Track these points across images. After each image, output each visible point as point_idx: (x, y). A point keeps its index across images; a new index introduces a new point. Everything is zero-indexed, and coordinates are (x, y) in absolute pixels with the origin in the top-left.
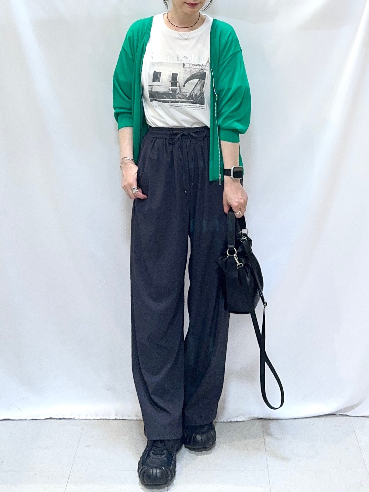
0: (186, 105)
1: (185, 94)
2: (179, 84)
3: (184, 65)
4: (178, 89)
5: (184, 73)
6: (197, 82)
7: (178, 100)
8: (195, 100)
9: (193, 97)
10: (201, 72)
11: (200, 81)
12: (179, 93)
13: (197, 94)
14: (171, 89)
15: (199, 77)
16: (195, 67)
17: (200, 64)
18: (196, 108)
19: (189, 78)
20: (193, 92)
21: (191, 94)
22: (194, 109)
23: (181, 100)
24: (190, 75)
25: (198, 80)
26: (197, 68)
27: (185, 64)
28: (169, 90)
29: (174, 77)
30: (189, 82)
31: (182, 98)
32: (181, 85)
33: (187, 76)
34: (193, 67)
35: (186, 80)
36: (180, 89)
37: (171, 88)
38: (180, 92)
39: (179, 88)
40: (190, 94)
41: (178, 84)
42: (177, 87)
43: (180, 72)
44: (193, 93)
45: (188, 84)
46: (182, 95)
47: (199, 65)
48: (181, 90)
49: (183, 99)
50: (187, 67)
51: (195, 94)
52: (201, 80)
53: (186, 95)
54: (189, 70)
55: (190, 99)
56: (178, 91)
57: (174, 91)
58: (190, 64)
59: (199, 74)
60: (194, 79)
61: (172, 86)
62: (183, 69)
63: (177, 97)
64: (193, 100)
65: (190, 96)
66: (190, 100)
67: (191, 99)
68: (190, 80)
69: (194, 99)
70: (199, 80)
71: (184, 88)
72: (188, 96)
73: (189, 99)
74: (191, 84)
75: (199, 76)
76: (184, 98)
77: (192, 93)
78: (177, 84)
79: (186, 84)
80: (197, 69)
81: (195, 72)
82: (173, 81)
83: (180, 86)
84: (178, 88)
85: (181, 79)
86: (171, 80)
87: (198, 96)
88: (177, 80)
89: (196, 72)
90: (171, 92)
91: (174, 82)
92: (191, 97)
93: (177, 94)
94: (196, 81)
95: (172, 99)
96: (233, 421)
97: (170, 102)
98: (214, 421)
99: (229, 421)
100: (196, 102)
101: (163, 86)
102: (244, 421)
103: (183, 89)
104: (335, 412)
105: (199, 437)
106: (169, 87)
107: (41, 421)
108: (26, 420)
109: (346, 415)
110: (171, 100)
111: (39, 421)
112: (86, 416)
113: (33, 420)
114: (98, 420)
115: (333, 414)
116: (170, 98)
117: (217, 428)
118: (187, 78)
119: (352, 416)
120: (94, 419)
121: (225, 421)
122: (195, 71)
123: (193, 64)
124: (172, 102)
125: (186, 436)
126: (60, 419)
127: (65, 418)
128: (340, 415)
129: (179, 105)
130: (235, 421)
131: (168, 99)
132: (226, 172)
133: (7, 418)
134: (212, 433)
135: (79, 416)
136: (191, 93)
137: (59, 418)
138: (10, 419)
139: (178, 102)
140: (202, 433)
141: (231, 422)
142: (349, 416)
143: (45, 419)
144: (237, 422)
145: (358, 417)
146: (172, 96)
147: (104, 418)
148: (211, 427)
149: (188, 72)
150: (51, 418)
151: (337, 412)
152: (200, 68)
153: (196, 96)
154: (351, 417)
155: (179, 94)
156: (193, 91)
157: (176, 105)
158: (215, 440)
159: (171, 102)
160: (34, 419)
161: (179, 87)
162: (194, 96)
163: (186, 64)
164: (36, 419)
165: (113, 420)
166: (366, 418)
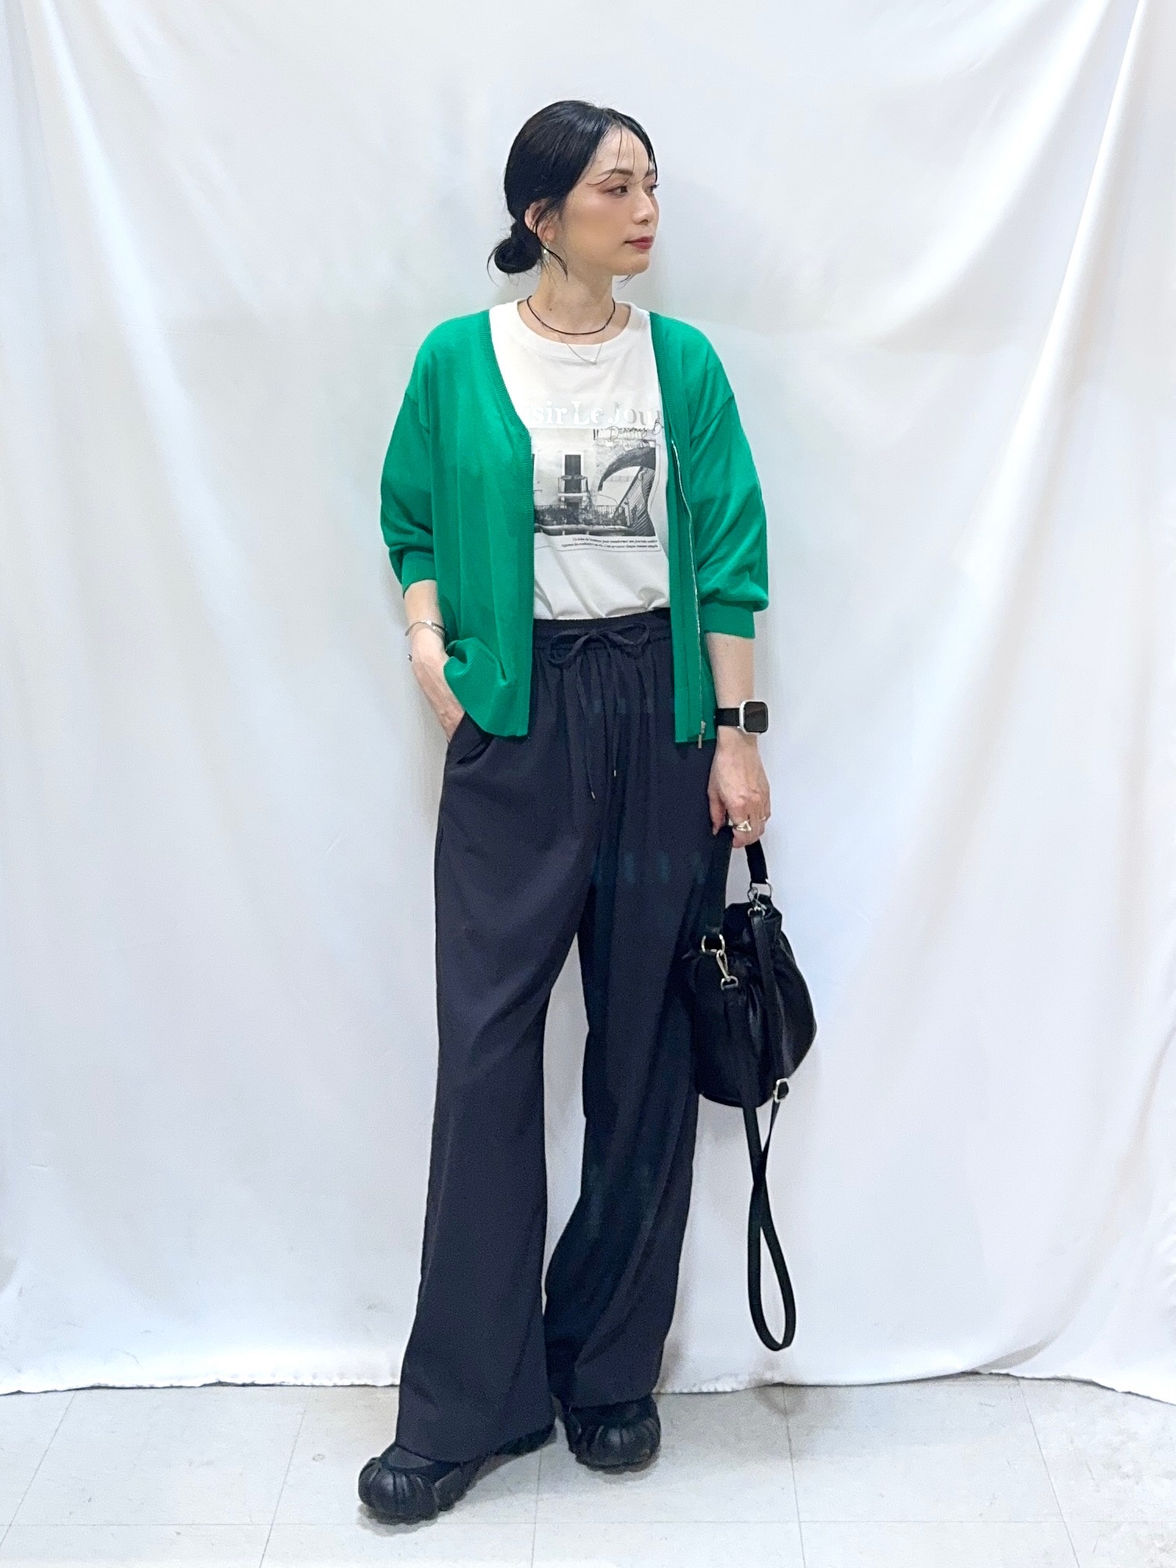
0: (604, 542)
1: (602, 510)
2: (587, 483)
3: (595, 433)
4: (584, 499)
5: (598, 453)
6: (635, 475)
7: (583, 526)
8: (629, 527)
9: (625, 518)
10: (643, 447)
11: (643, 471)
12: (585, 509)
13: (635, 509)
14: (563, 499)
15: (640, 460)
16: (625, 435)
17: (638, 428)
18: (634, 546)
19: (614, 464)
20: (626, 503)
21: (620, 510)
22: (630, 549)
23: (590, 528)
24: (615, 457)
25: (638, 468)
26: (633, 437)
27: (598, 431)
28: (560, 500)
29: (573, 464)
30: (615, 475)
31: (594, 521)
32: (593, 485)
33: (610, 459)
34: (621, 436)
35: (604, 471)
36: (589, 498)
37: (563, 496)
38: (591, 507)
39: (586, 494)
40: (617, 509)
41: (583, 482)
42: (580, 492)
43: (584, 451)
44: (626, 507)
45: (612, 480)
46: (596, 512)
47: (636, 430)
48: (593, 499)
49: (599, 524)
50: (604, 439)
51: (631, 508)
52: (645, 469)
53: (607, 513)
54: (611, 444)
55: (618, 525)
56: (584, 505)
57: (573, 505)
58: (611, 428)
59: (639, 453)
60: (627, 466)
61: (566, 491)
62: (594, 442)
63: (581, 521)
64: (625, 525)
65: (617, 514)
66: (617, 527)
67: (619, 522)
68: (616, 470)
69: (628, 524)
70: (641, 470)
71: (600, 492)
72: (611, 516)
73: (614, 525)
74: (620, 479)
75: (639, 457)
76: (601, 522)
77: (623, 505)
78: (580, 482)
79: (604, 483)
80: (633, 439)
81: (627, 449)
82: (570, 477)
83: (589, 488)
84: (584, 495)
85: (590, 472)
86: (563, 474)
87: (638, 514)
88: (582, 474)
89: (631, 448)
90: (562, 507)
91: (572, 478)
92: (620, 517)
93: (580, 511)
94: (633, 471)
95: (567, 524)
96: (705, 1390)
97: (564, 533)
98: (655, 1391)
99: (695, 1390)
100: (632, 529)
101: (541, 491)
102: (733, 1392)
103: (599, 498)
104: (981, 1367)
105: (615, 1437)
106: (560, 495)
107: (192, 1390)
108: (152, 1388)
109: (1008, 1375)
110: (566, 526)
111: (187, 1390)
112: (314, 1377)
113: (172, 1387)
114: (344, 1389)
115: (974, 1373)
116: (564, 523)
117: (663, 1409)
118: (607, 466)
119: (1023, 1378)
120: (335, 1386)
121: (685, 1391)
122: (628, 446)
123: (620, 427)
124: (568, 532)
125: (580, 1431)
126: (244, 1385)
127: (256, 1382)
128: (991, 1374)
129: (587, 540)
130: (712, 1390)
131: (557, 524)
132: (725, 717)
133: (103, 1383)
134: (649, 1422)
135: (296, 1378)
136: (620, 505)
137: (240, 1383)
138: (110, 1385)
139: (583, 532)
140: (625, 1425)
141: (701, 1393)
142: (1017, 1378)
143: (205, 1385)
144: (717, 1393)
145: (1040, 1379)
146: (568, 517)
147: (363, 1383)
148: (647, 1409)
149: (609, 449)
150: (220, 1384)
151: (986, 1366)
152: (640, 438)
153: (634, 514)
154: (1022, 1382)
155: (588, 512)
156: (625, 500)
157: (579, 539)
158: (659, 1441)
159: (566, 534)
160: (175, 1385)
161: (587, 491)
162: (627, 514)
163: (600, 432)
164: (181, 1387)
165: (384, 1388)
166: (1063, 1383)
